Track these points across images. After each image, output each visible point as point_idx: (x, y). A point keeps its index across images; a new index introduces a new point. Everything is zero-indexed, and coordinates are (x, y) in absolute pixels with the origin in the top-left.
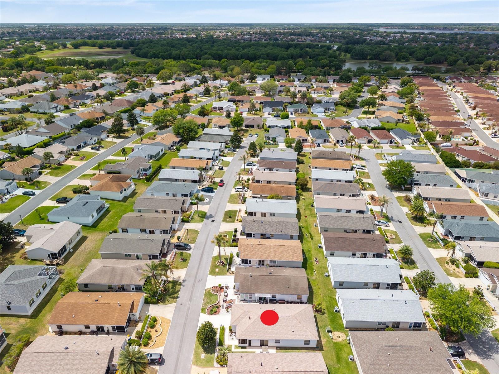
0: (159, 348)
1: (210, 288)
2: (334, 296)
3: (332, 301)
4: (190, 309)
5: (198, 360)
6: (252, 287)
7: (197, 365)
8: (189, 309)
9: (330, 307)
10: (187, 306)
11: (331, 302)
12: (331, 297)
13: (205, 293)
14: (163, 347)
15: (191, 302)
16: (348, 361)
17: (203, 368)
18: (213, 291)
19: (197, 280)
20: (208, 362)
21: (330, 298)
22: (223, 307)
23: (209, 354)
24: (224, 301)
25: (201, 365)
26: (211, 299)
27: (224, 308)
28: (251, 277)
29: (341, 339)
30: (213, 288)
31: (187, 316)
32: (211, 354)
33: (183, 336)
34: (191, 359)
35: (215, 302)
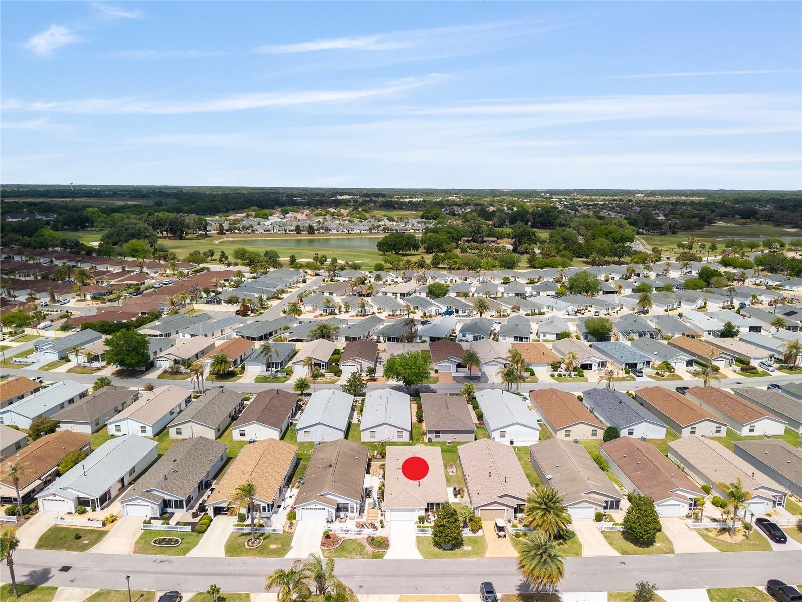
4: (373, 574)
7: (484, 552)
14: (460, 596)
22: (372, 533)
26: (351, 548)
27: (375, 532)
31: (389, 576)
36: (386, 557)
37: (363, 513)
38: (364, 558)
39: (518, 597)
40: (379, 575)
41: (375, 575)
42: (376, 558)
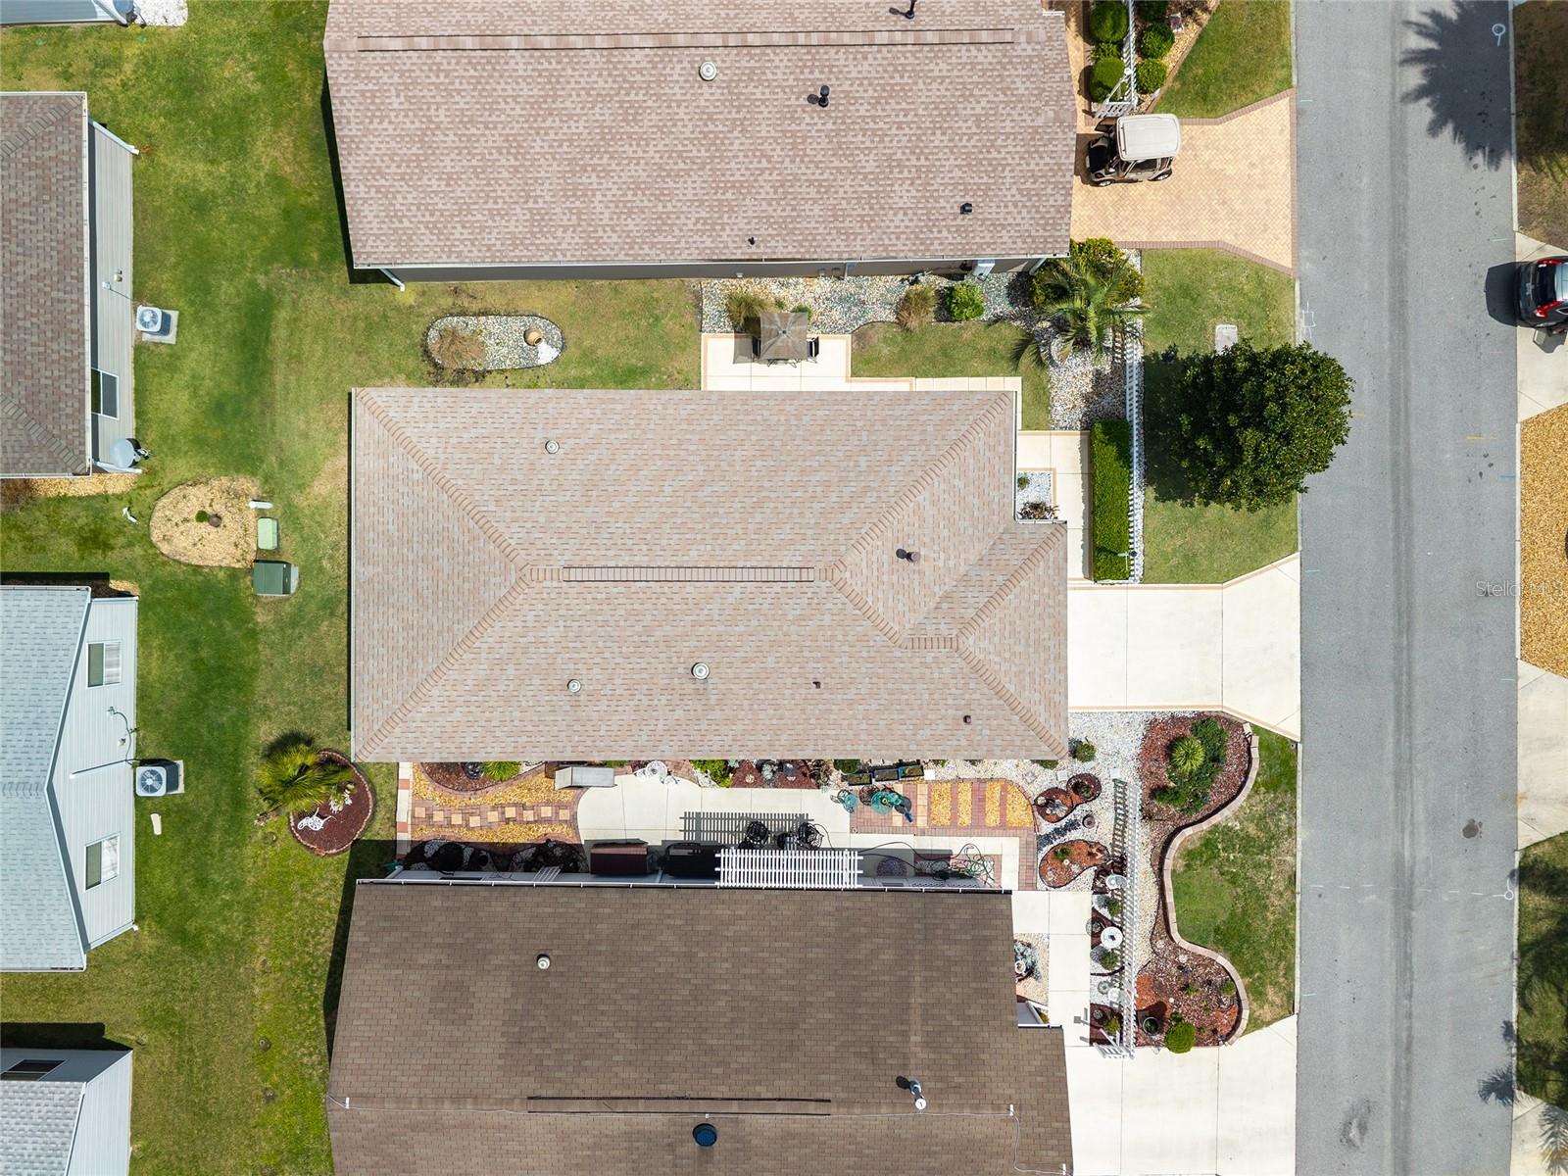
0: (1553, 405)
1: (1256, 1024)
2: (149, 943)
3: (182, 897)
4: (1389, 781)
5: (1255, 310)
6: (887, 956)
7: (1259, 271)
8: (1402, 776)
9: (208, 828)
10: (1420, 816)
11: (188, 879)
12: (181, 935)
13: (1290, 968)
14: (1526, 410)
15: (1399, 862)
16: (189, 311)
17: (1213, 248)
18: (1228, 984)
19: (1383, 1129)
20: (1186, 291)
21: (192, 926)
22: (1120, 803)
23: (1182, 355)
24: (1120, 866)
25: (1229, 265)
26: (1228, 893)
27: (1108, 789)
28: (904, 1084)
29: (198, 498)
30: (1226, 1020)
31: (1404, 710)
32: (1166, 357)
33: (1397, 511)
34: (1308, 322)
35: (1190, 855)
36: (1289, 726)
37: (946, 856)
38: (1291, 831)
39: (1539, 169)
40: (1398, 757)
41: (1398, 775)
42: (1291, 775)
